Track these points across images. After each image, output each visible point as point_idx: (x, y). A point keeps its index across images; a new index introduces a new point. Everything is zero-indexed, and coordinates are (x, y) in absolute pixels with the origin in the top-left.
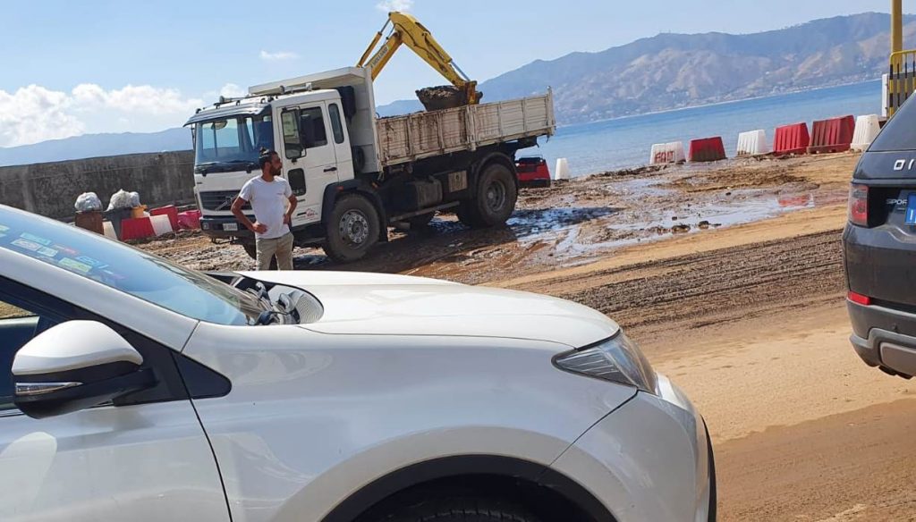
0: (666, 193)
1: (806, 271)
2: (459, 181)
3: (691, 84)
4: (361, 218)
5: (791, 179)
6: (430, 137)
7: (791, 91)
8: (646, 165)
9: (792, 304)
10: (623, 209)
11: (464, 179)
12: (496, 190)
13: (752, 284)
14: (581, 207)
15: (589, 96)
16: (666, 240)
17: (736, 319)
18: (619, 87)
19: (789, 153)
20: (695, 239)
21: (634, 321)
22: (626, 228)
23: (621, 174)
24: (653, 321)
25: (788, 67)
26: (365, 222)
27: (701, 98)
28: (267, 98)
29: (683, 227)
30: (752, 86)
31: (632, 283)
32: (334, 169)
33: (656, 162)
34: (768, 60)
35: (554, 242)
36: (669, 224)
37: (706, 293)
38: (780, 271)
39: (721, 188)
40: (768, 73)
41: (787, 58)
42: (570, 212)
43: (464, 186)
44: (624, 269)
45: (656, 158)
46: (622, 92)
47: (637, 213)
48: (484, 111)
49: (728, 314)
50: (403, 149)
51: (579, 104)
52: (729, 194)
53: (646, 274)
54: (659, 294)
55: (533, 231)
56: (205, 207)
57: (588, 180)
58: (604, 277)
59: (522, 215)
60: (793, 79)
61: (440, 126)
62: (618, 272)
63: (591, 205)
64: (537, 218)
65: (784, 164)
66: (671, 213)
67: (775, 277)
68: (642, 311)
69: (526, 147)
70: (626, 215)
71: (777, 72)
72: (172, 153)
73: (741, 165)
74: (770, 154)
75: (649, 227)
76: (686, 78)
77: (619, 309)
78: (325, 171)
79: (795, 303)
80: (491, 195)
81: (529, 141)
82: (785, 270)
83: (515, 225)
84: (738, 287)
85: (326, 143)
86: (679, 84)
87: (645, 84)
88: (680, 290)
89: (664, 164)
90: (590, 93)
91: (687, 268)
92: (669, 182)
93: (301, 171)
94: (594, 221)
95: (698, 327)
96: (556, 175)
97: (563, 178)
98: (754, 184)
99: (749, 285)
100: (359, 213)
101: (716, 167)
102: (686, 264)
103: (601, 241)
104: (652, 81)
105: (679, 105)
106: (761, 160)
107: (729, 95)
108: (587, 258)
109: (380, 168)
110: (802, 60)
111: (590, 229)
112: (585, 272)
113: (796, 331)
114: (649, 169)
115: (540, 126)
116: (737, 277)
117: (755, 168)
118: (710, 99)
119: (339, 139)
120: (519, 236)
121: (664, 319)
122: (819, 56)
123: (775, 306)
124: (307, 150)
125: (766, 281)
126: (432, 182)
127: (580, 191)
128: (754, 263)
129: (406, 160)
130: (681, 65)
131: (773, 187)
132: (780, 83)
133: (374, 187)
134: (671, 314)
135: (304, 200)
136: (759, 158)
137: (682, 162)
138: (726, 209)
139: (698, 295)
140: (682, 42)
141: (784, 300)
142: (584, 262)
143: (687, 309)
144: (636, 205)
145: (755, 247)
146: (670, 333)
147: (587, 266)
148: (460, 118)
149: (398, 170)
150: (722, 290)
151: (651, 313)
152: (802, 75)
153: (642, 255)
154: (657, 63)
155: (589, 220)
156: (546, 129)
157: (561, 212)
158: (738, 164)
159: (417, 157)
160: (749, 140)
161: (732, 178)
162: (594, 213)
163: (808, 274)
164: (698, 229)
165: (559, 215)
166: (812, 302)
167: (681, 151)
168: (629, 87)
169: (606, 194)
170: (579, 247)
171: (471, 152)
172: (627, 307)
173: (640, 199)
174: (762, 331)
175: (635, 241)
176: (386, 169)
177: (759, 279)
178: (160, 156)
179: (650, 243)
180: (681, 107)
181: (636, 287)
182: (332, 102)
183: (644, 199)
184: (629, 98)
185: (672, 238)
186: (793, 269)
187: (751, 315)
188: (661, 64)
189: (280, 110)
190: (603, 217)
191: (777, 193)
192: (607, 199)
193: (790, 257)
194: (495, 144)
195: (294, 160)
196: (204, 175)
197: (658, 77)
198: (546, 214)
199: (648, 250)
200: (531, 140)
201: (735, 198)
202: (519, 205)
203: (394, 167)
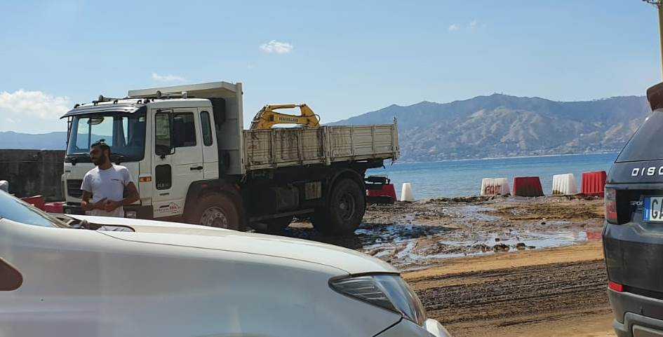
0: (492, 218)
1: (599, 287)
2: (315, 190)
3: (521, 138)
4: (221, 215)
5: (594, 216)
6: (290, 149)
7: (599, 152)
8: (478, 196)
9: (584, 311)
10: (455, 229)
11: (319, 189)
12: (347, 202)
13: (554, 294)
14: (420, 225)
15: (437, 139)
16: (489, 256)
17: (537, 321)
18: (461, 134)
19: (594, 195)
20: (512, 257)
21: (452, 318)
22: (456, 244)
23: (456, 200)
24: (468, 320)
25: (597, 132)
26: (225, 220)
27: (529, 150)
28: (143, 100)
29: (503, 247)
30: (570, 144)
31: (454, 288)
32: (200, 168)
33: (486, 193)
34: (582, 125)
35: (394, 251)
36: (492, 243)
37: (516, 299)
38: (578, 286)
39: (537, 219)
40: (582, 135)
41: (596, 125)
42: (410, 228)
43: (319, 196)
44: (449, 276)
45: (486, 191)
46: (464, 138)
47: (466, 233)
48: (338, 132)
49: (533, 317)
50: (266, 157)
51: (429, 145)
52: (543, 223)
53: (467, 281)
54: (476, 298)
55: (377, 241)
56: (70, 194)
57: (427, 203)
58: (431, 282)
59: (369, 227)
60: (602, 142)
61: (300, 141)
62: (444, 278)
63: (428, 223)
64: (382, 231)
65: (589, 204)
66: (495, 236)
67: (574, 290)
68: (460, 310)
69: (374, 167)
70: (457, 235)
71: (590, 135)
72: (51, 151)
73: (556, 201)
74: (578, 195)
75: (475, 245)
76: (517, 133)
77: (439, 308)
78: (192, 169)
79: (587, 310)
80: (342, 206)
81: (376, 162)
82: (582, 285)
83: (362, 235)
84: (542, 296)
85: (195, 145)
86: (511, 136)
87: (483, 133)
88: (494, 295)
89: (493, 195)
90: (438, 136)
91: (502, 279)
92: (496, 209)
93: (168, 167)
94: (430, 237)
95: (505, 326)
96: (402, 197)
97: (408, 200)
98: (565, 217)
99: (552, 295)
100: (221, 212)
101: (534, 201)
102: (502, 276)
103: (433, 253)
104: (488, 132)
105: (511, 154)
106: (571, 199)
107: (552, 150)
108: (420, 266)
109: (243, 171)
110: (608, 128)
111: (426, 243)
112: (417, 277)
113: (585, 333)
114: (479, 199)
115: (386, 150)
116: (544, 288)
117: (566, 205)
118: (537, 151)
119: (208, 142)
120: (364, 245)
121: (477, 318)
122: (621, 126)
123: (570, 312)
124: (176, 148)
125: (566, 293)
126: (290, 188)
127: (420, 211)
128: (558, 278)
129: (268, 166)
130: (512, 122)
131: (580, 221)
132: (592, 144)
133: (236, 188)
134: (484, 314)
135: (168, 194)
136: (571, 198)
137: (507, 195)
138: (541, 235)
139: (508, 300)
140: (512, 102)
141: (578, 308)
142: (417, 269)
143: (498, 311)
144: (466, 227)
145: (561, 265)
146: (480, 330)
147: (419, 272)
148: (318, 136)
149: (259, 175)
150: (529, 298)
151: (467, 313)
152: (609, 140)
153: (466, 267)
154: (492, 118)
155: (425, 235)
156: (391, 154)
157: (403, 227)
158: (553, 201)
159: (278, 164)
160: (562, 182)
161: (547, 211)
162: (431, 231)
163: (600, 289)
164: (516, 250)
165: (401, 229)
166: (601, 311)
167: (506, 185)
168: (470, 135)
169: (442, 216)
170: (414, 257)
171: (326, 166)
172: (447, 307)
173: (470, 222)
174: (557, 332)
175: (462, 255)
176: (249, 172)
177: (561, 291)
178: (39, 153)
179: (475, 258)
180: (513, 155)
181: (457, 292)
182: (204, 109)
183: (474, 223)
184: (470, 144)
185: (493, 255)
186: (588, 284)
187: (550, 319)
188: (495, 118)
189: (154, 112)
190: (438, 235)
191: (583, 226)
192: (442, 219)
193: (588, 275)
194: (348, 161)
195: (163, 157)
196: (74, 164)
197: (493, 128)
198: (390, 228)
199: (471, 263)
200: (378, 161)
201: (549, 227)
202: (367, 218)
203: (257, 171)
